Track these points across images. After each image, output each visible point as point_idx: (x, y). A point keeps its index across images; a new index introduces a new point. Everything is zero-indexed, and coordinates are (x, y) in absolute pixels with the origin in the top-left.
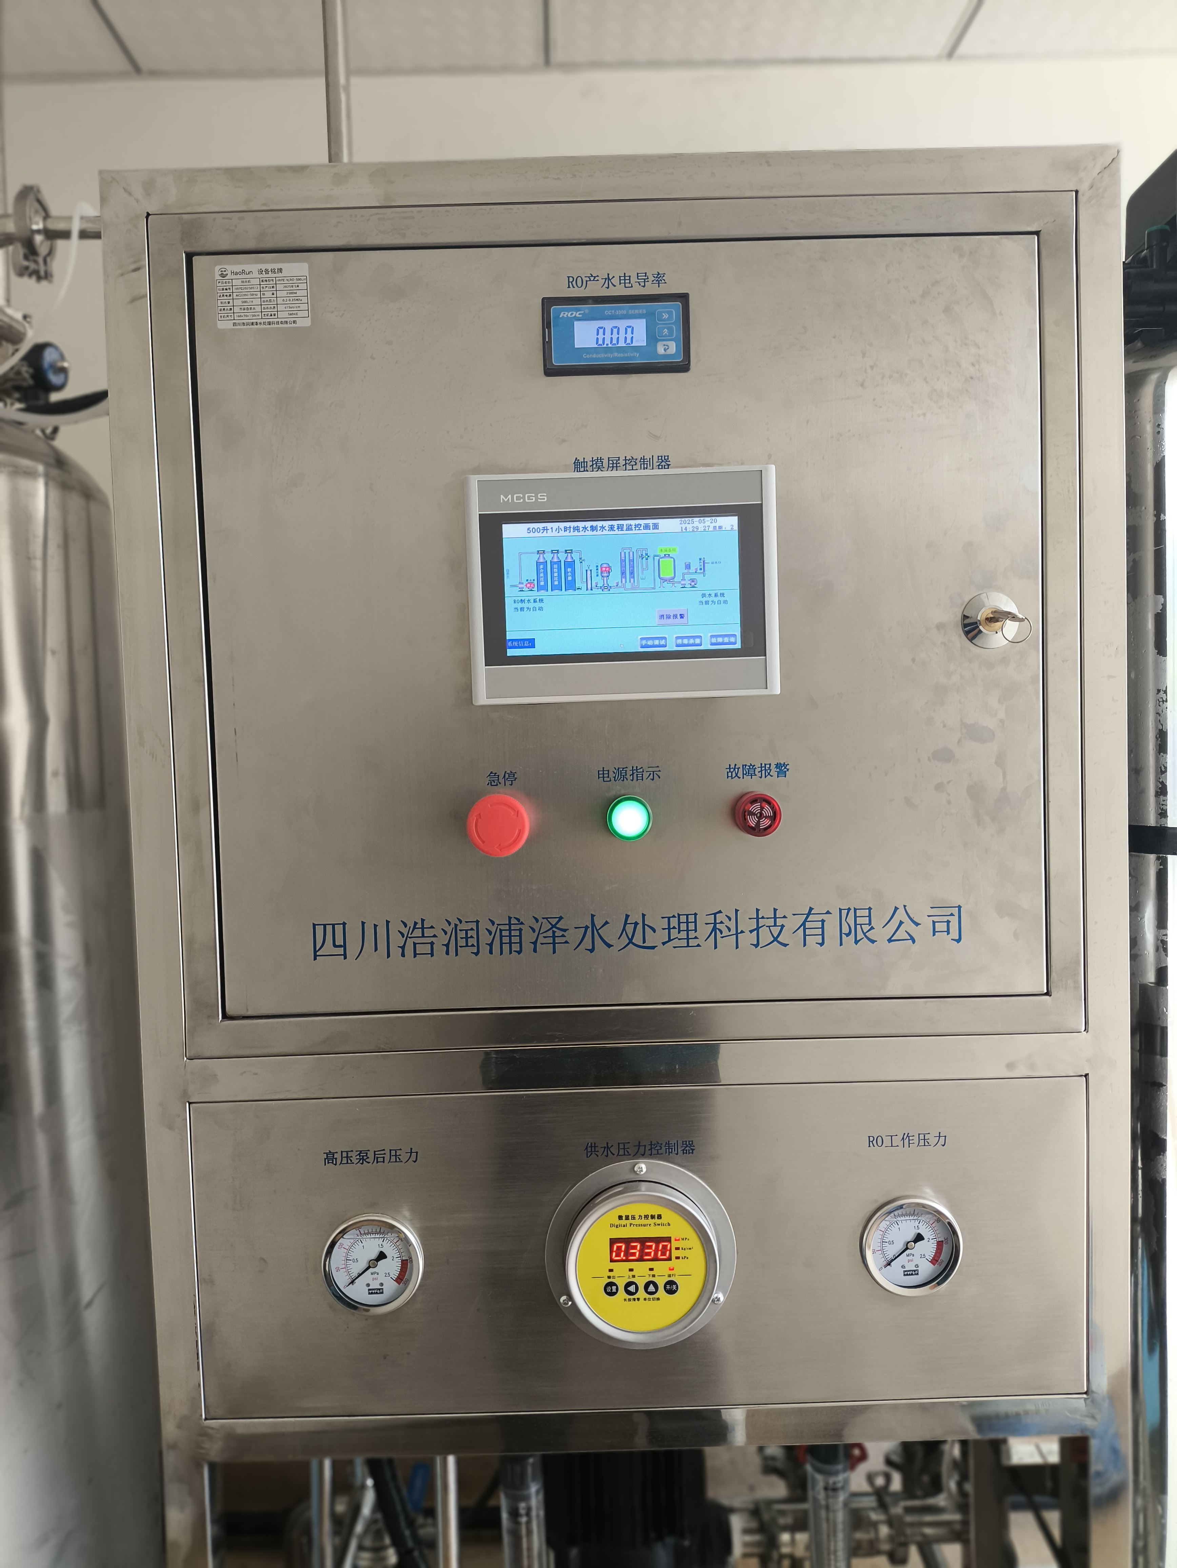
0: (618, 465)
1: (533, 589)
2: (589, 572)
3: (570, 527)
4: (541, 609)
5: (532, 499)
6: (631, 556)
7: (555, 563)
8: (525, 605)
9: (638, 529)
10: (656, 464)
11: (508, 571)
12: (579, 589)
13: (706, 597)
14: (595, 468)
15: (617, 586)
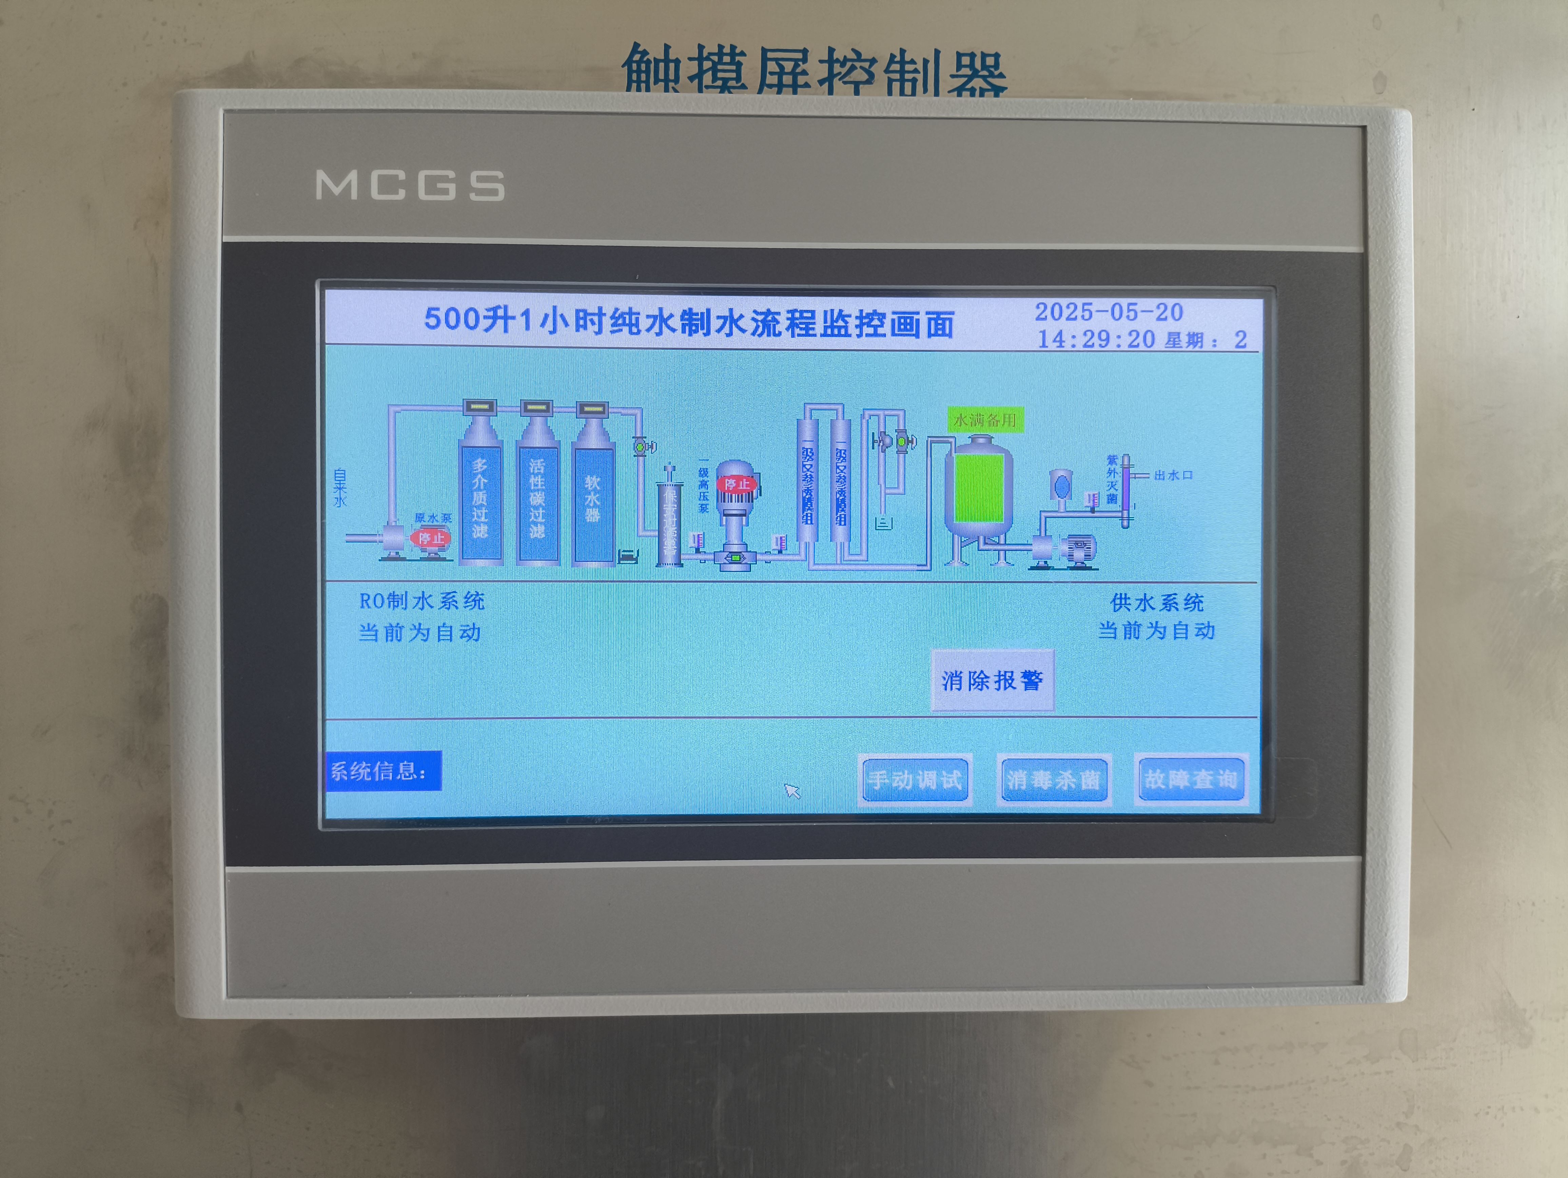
0: (801, 80)
1: (442, 555)
2: (670, 495)
3: (601, 314)
4: (472, 633)
5: (446, 192)
6: (841, 436)
7: (536, 452)
8: (407, 617)
9: (871, 330)
10: (947, 83)
11: (340, 475)
12: (630, 558)
13: (1128, 606)
14: (710, 83)
15: (780, 552)
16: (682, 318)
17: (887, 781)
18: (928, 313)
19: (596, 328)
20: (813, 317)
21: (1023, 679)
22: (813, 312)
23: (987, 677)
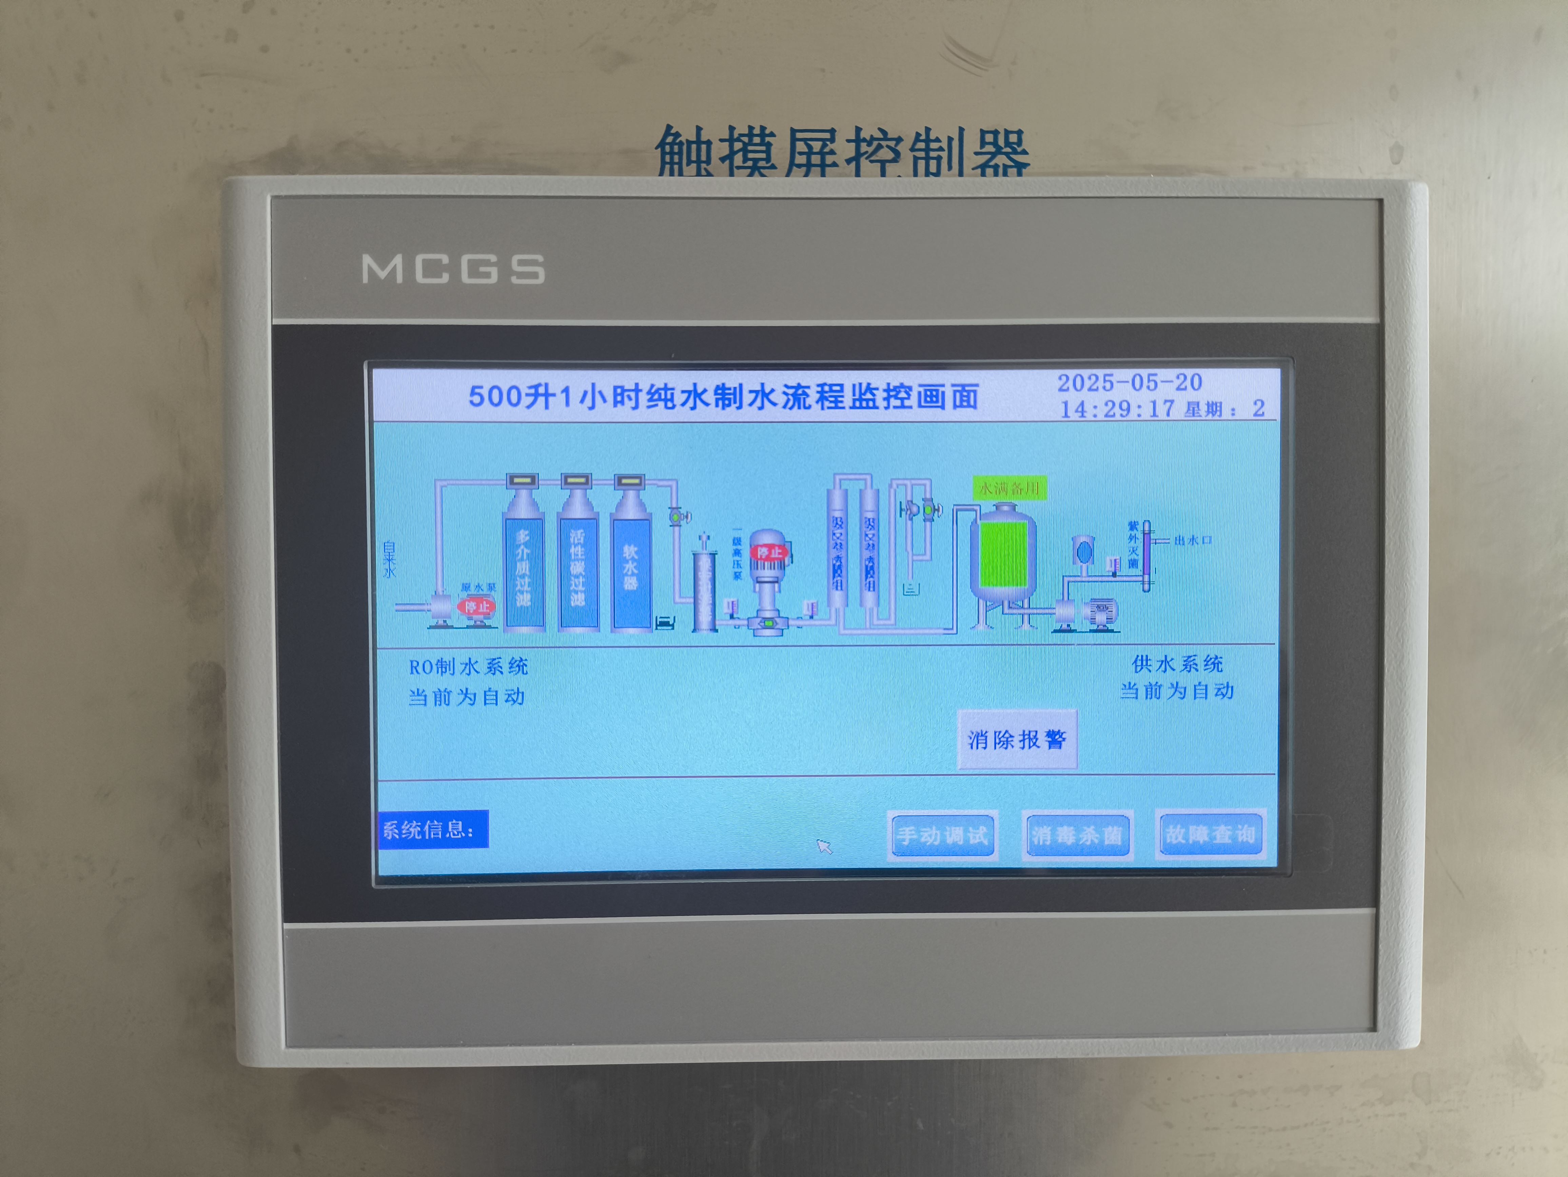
0: (829, 159)
1: (487, 622)
2: (705, 563)
3: (637, 390)
4: (516, 697)
5: (488, 275)
6: (869, 505)
7: (576, 523)
8: (454, 683)
9: (898, 403)
10: (972, 161)
11: (390, 547)
12: (666, 624)
13: (1149, 667)
14: (741, 164)
15: (811, 617)
16: (716, 394)
17: (915, 837)
18: (953, 385)
19: (633, 404)
20: (842, 391)
21: (1046, 739)
22: (841, 386)
23: (1011, 736)
